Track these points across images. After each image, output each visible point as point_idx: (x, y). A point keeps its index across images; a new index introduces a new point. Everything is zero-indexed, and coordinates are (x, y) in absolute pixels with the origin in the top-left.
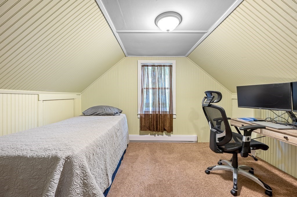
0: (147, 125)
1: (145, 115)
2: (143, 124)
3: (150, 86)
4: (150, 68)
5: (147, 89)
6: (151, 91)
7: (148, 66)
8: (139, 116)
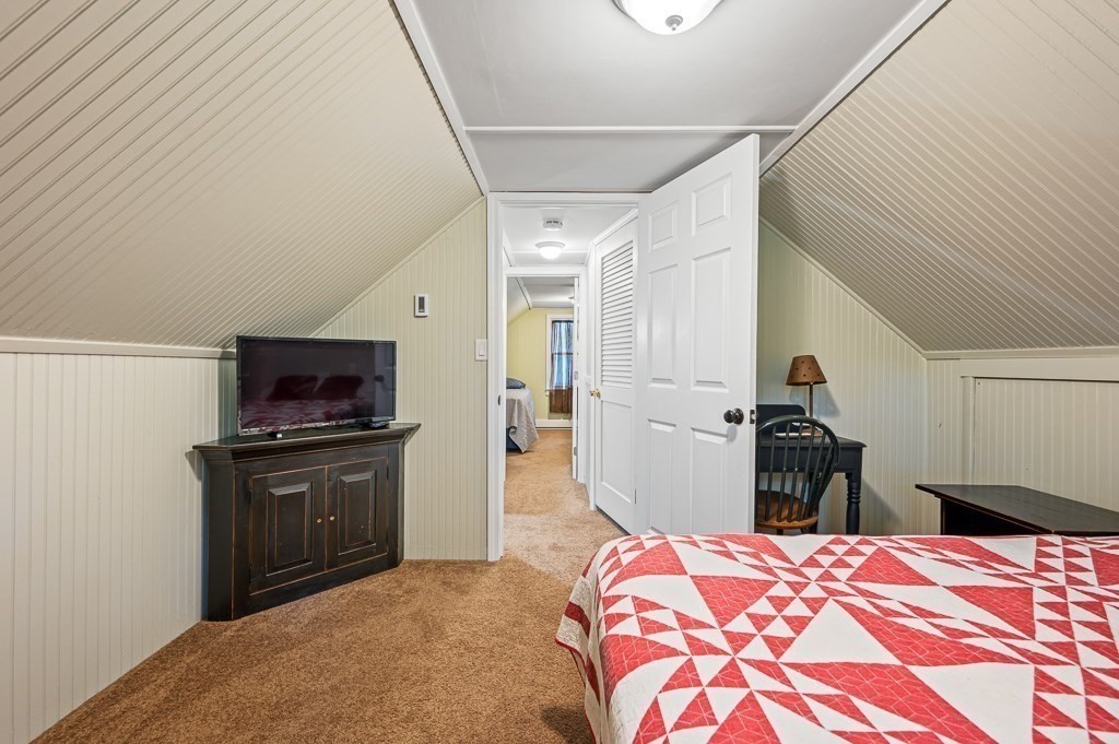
0: (559, 406)
1: (556, 391)
2: (553, 402)
3: (564, 350)
4: (563, 325)
5: (560, 354)
6: (564, 357)
7: (560, 322)
8: (548, 393)
